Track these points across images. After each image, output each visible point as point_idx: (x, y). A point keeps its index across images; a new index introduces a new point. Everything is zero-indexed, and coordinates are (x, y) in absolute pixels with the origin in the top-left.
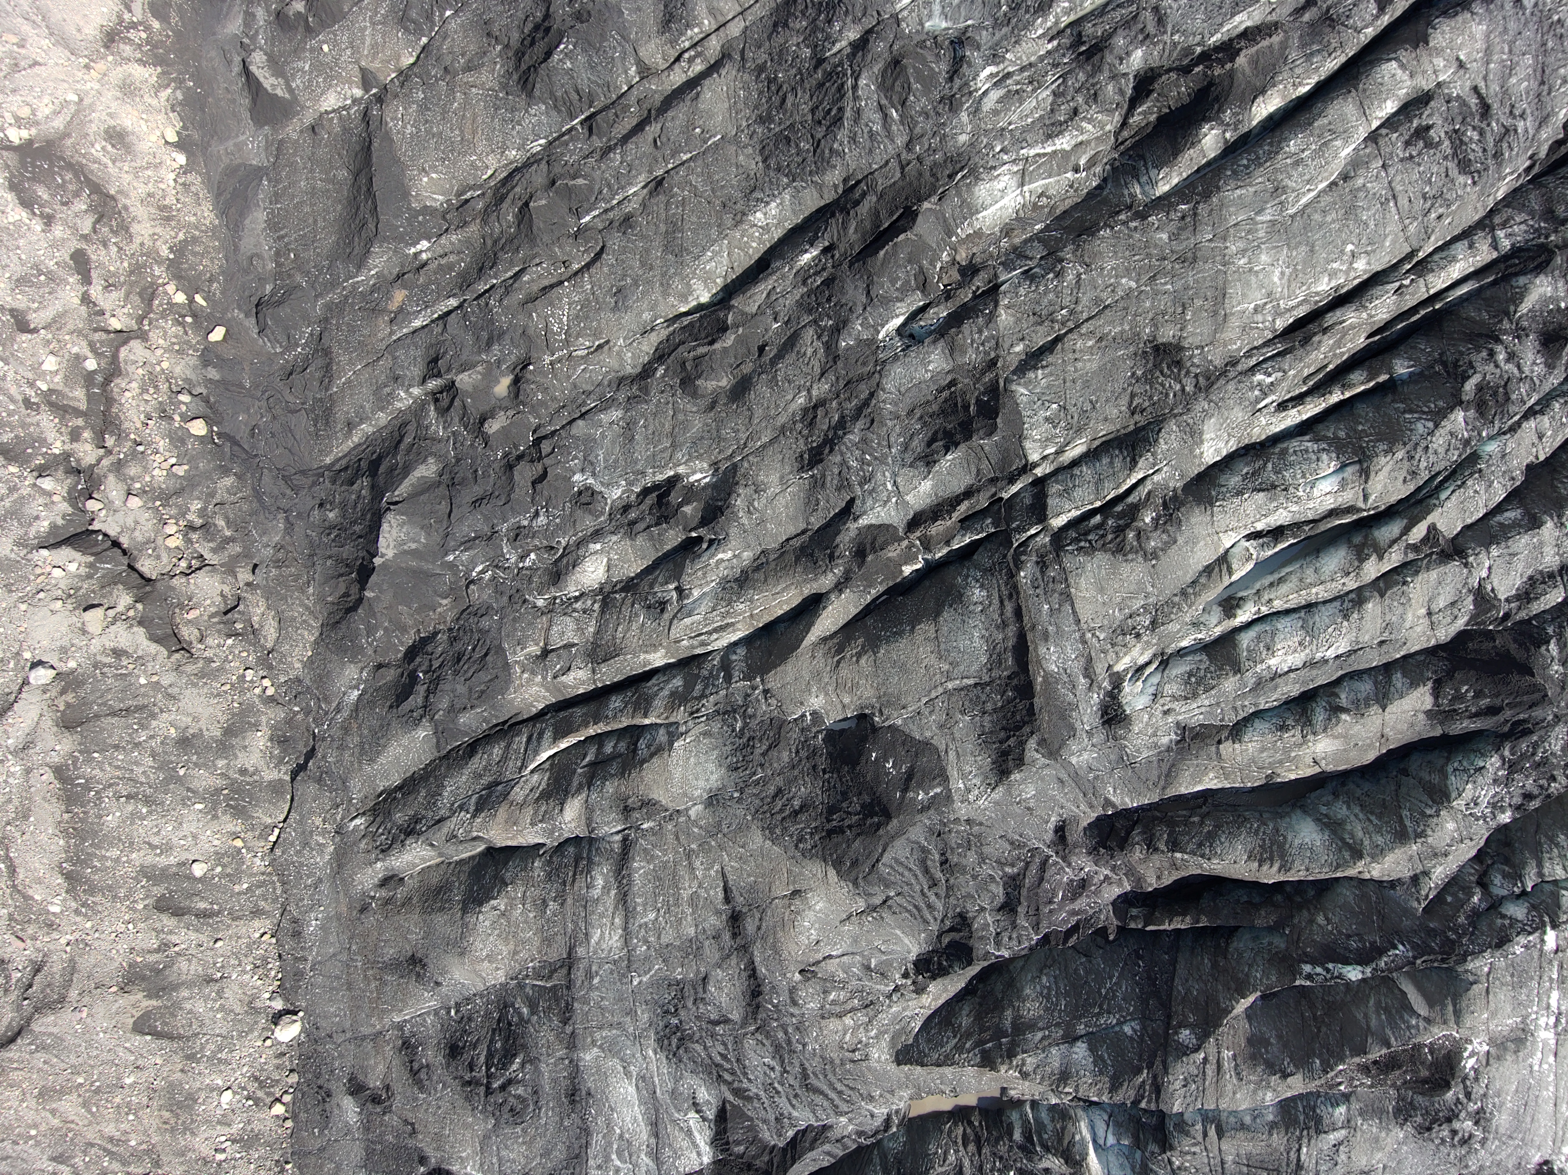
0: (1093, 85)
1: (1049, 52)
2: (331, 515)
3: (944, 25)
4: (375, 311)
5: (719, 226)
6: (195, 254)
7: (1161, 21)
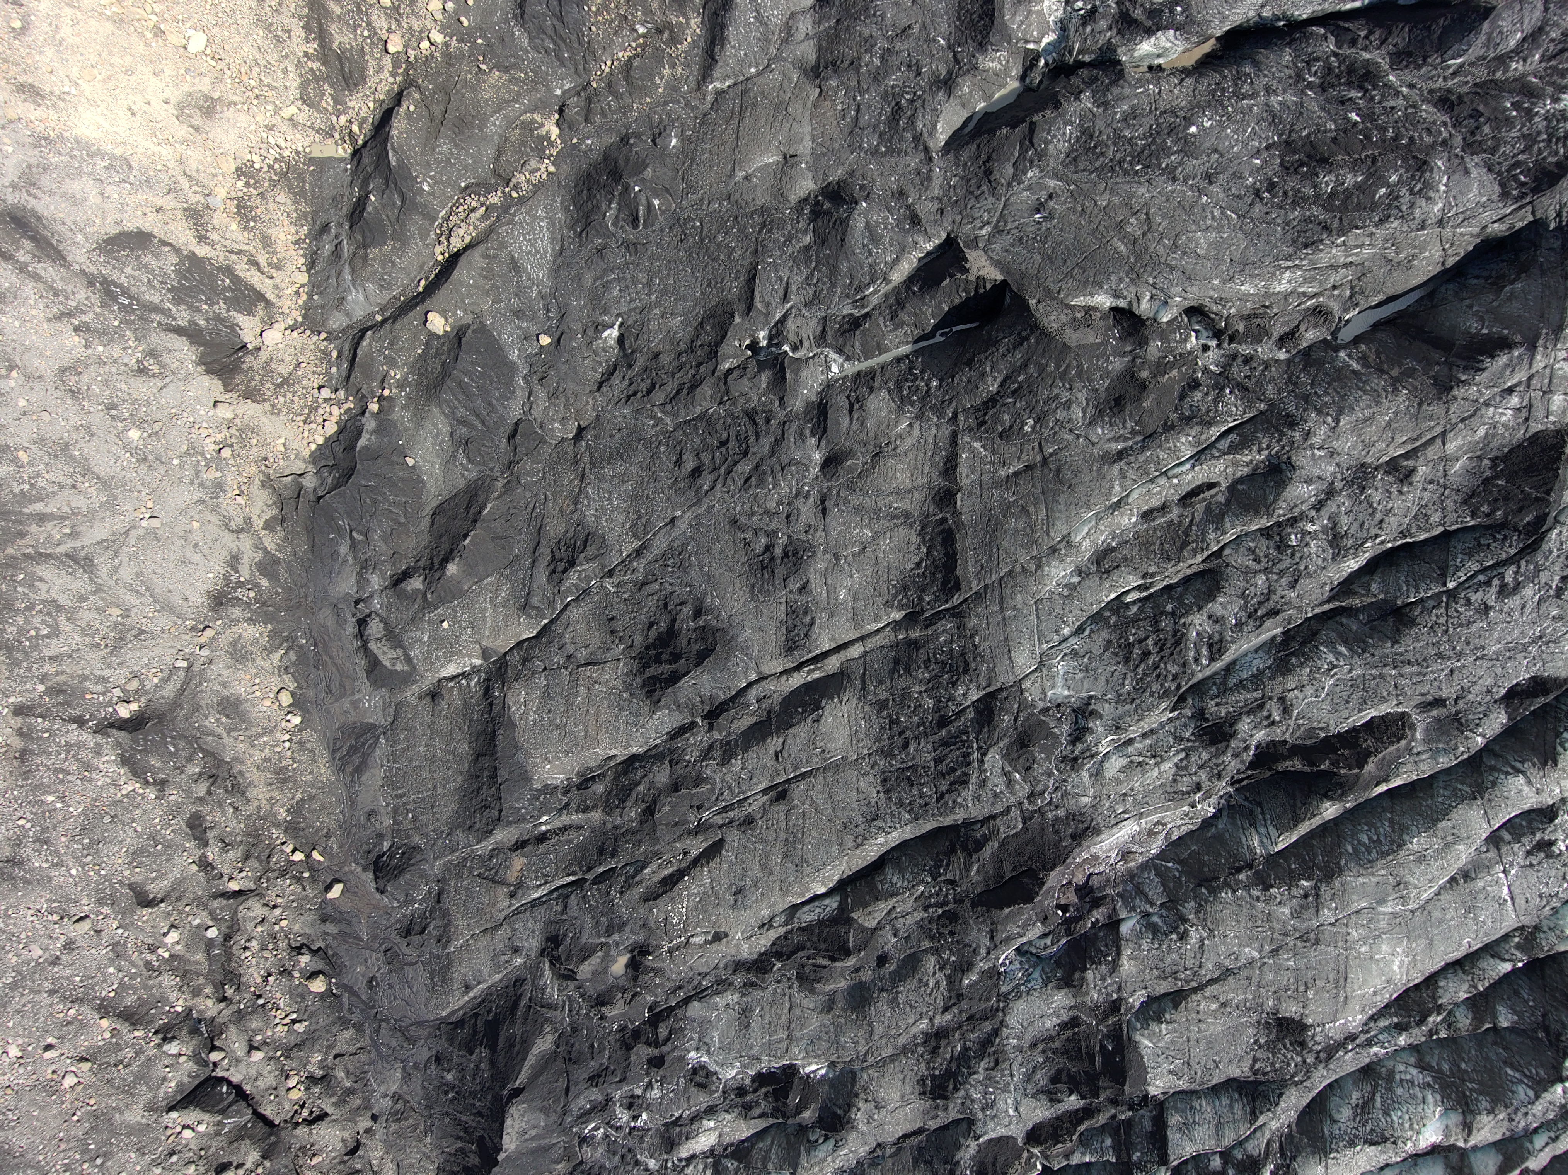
0: (1218, 765)
1: (1170, 720)
2: (449, 1077)
3: (1066, 693)
4: (495, 881)
5: (840, 845)
6: (312, 811)
7: (1286, 711)
